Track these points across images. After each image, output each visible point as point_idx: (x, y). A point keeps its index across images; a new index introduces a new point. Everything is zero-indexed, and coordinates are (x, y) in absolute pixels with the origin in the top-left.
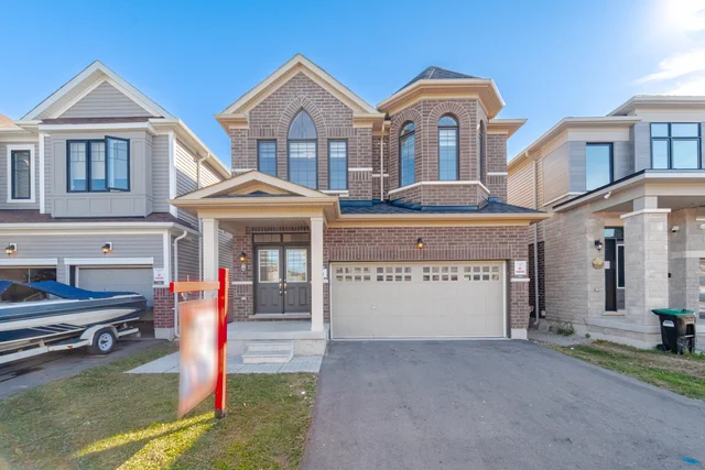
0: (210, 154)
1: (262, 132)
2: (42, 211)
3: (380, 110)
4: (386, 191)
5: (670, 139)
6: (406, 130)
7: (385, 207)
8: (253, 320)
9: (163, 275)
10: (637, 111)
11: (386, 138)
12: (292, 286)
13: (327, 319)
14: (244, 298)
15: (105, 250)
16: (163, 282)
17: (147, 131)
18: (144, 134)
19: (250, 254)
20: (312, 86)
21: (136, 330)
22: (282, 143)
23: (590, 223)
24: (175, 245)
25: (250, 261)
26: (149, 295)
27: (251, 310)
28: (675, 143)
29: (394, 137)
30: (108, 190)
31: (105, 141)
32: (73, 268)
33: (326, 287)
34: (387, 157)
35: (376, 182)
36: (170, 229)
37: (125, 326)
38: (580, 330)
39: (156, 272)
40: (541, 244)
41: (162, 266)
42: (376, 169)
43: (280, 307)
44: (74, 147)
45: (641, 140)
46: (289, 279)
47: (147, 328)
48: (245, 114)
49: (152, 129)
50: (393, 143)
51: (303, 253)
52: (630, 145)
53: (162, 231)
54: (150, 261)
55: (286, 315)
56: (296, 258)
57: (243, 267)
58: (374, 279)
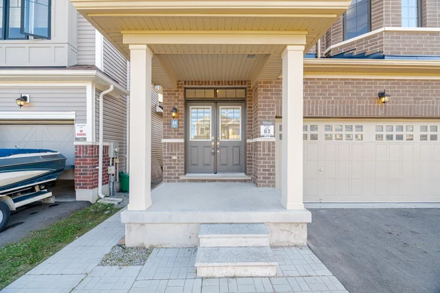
8: (184, 181)
12: (225, 145)
14: (174, 158)
15: (22, 103)
16: (85, 139)
19: (182, 110)
21: (50, 194)
24: (101, 99)
25: (182, 117)
27: (181, 170)
36: (94, 81)
37: (37, 189)
39: (78, 128)
41: (84, 121)
43: (212, 167)
53: (86, 83)
54: (71, 115)
55: (219, 176)
57: (175, 123)
58: (321, 137)
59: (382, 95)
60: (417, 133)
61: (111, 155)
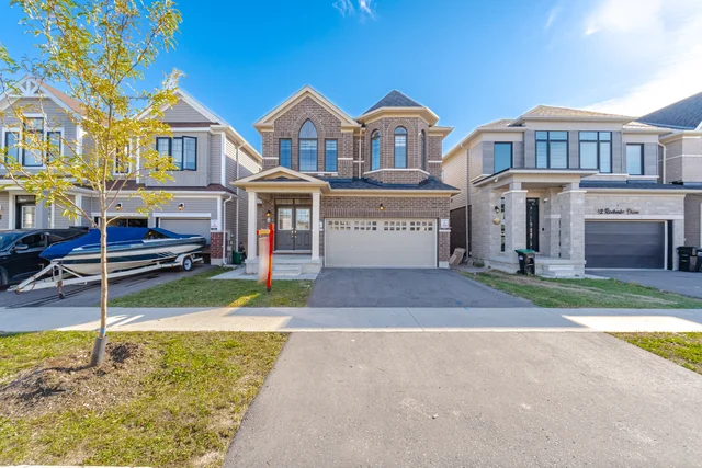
0: (246, 143)
1: (282, 134)
2: (138, 182)
3: (358, 122)
4: (363, 171)
5: (548, 142)
6: (375, 135)
7: (360, 183)
8: (275, 254)
9: (218, 224)
10: (526, 123)
11: (363, 138)
12: (300, 233)
13: (322, 253)
15: (180, 208)
16: (217, 229)
17: (208, 132)
18: (206, 135)
19: (273, 212)
20: (315, 105)
21: (201, 258)
22: (295, 141)
23: (492, 195)
24: (225, 204)
25: (273, 216)
26: (208, 238)
28: (551, 144)
29: (368, 138)
30: (182, 170)
31: (182, 138)
32: (157, 219)
33: (322, 234)
34: (363, 150)
35: (355, 166)
36: (222, 195)
37: (197, 256)
38: (487, 263)
39: (212, 223)
40: (469, 206)
41: (216, 218)
42: (356, 157)
43: (292, 246)
44: (161, 141)
45: (530, 142)
46: (299, 228)
47: (207, 258)
48: (271, 123)
49: (212, 132)
50: (367, 142)
51: (308, 211)
52: (523, 144)
53: (217, 196)
54: (209, 215)
55: (296, 251)
56: (302, 214)
57: (269, 220)
58: (352, 229)
59: (381, 205)
60: (408, 226)
61: (229, 239)
